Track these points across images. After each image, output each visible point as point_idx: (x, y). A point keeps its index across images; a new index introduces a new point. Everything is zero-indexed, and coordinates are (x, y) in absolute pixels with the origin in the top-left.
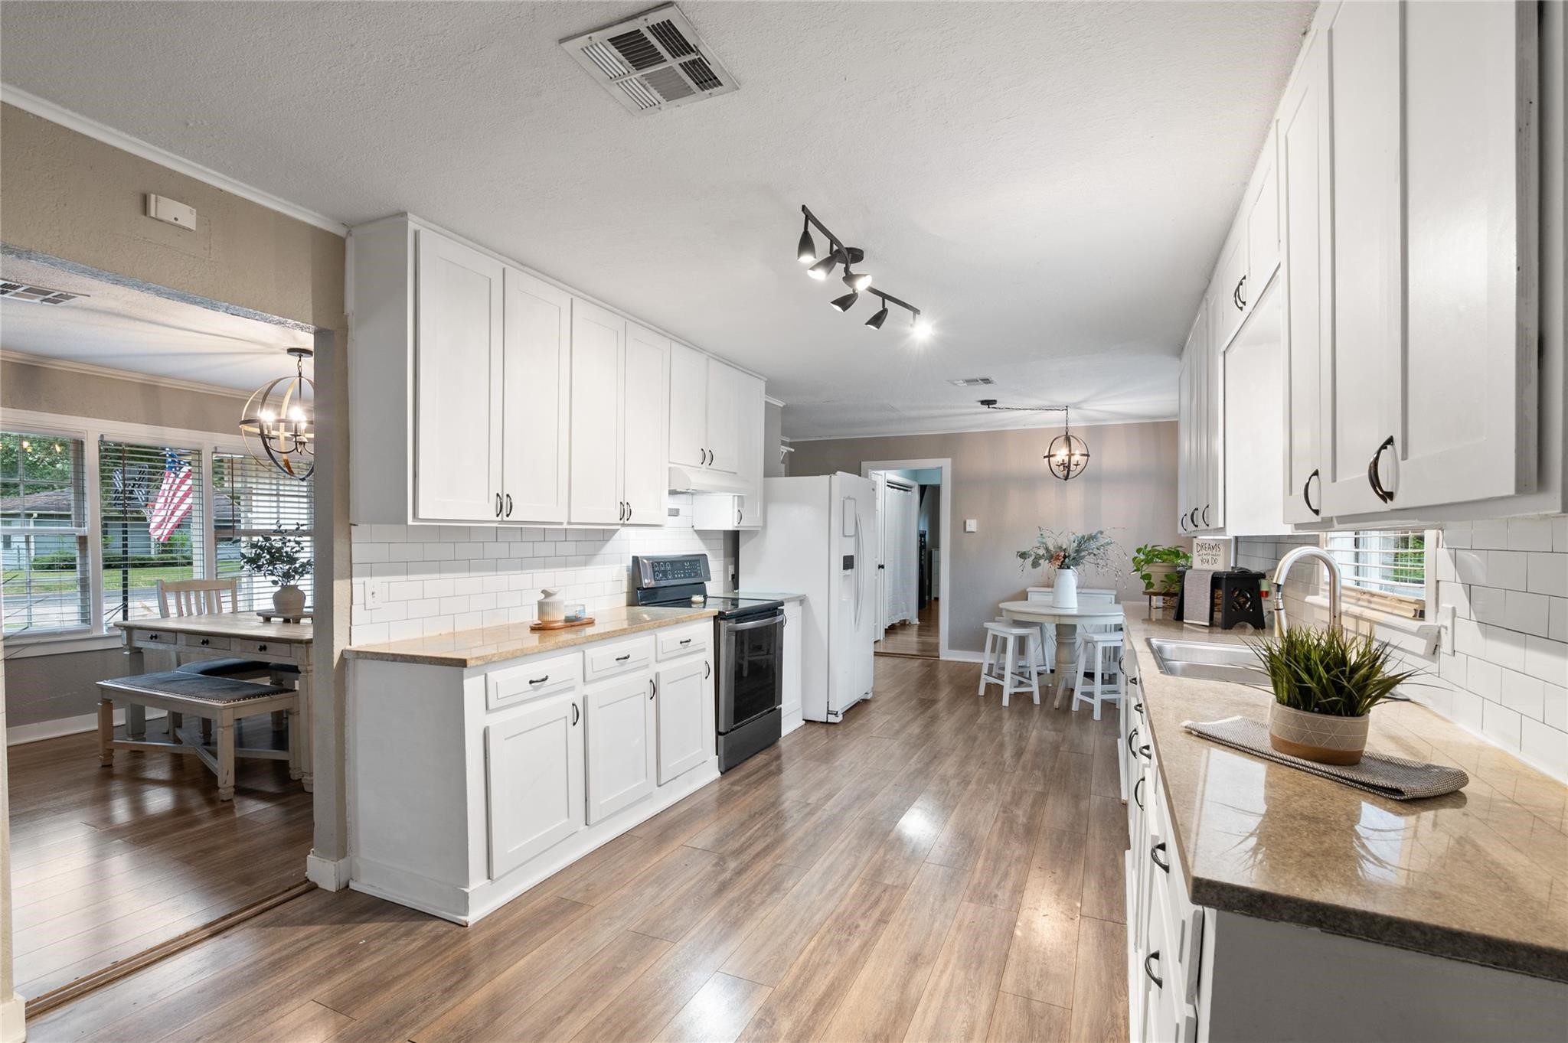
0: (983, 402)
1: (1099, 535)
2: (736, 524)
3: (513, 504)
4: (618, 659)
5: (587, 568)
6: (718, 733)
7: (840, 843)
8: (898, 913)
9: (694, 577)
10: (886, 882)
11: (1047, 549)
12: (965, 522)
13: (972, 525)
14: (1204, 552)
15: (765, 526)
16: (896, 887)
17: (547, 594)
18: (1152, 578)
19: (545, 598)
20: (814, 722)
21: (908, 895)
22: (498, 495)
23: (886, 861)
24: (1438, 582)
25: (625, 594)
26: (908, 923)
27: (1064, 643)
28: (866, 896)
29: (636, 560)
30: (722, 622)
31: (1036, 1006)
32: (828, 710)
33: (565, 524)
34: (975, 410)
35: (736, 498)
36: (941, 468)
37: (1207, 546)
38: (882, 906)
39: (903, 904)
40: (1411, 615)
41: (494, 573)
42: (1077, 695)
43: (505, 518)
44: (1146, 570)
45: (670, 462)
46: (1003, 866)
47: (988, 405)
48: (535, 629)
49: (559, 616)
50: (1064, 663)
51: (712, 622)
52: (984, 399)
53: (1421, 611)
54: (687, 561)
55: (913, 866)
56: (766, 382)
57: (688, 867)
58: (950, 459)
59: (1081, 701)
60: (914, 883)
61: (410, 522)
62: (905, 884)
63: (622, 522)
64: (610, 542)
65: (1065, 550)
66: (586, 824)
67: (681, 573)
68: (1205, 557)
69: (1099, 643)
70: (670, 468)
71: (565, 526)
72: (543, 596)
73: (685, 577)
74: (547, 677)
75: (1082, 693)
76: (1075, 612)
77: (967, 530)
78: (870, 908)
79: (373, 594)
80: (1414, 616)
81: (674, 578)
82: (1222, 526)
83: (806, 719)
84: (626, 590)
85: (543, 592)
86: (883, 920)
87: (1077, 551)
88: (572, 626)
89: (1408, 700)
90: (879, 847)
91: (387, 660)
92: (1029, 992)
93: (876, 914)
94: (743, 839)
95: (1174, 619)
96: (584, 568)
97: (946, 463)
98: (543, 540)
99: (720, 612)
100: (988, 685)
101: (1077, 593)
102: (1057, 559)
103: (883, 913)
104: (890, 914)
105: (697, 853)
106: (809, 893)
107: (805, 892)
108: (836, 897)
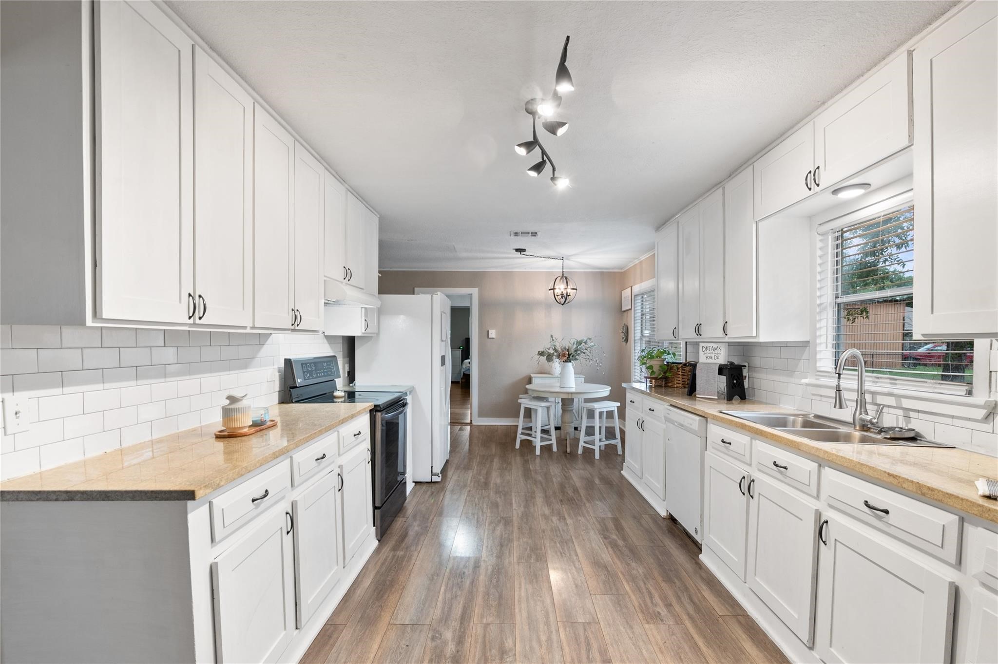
0: (517, 250)
1: (588, 340)
2: (363, 331)
3: (207, 306)
4: (317, 460)
5: (248, 370)
6: (375, 508)
7: (520, 591)
8: (611, 649)
9: (330, 375)
11: (556, 350)
12: (488, 331)
13: (493, 334)
14: (708, 352)
15: (378, 334)
17: (233, 399)
18: (654, 368)
19: (231, 403)
20: (421, 482)
22: (190, 295)
24: (991, 372)
25: (277, 393)
26: (625, 657)
27: (568, 411)
28: (576, 640)
29: (288, 362)
30: (379, 414)
32: (432, 473)
33: (248, 328)
34: (510, 256)
35: (363, 309)
36: (472, 294)
37: (710, 348)
38: (595, 646)
39: (607, 640)
40: (964, 394)
41: (163, 380)
42: (581, 444)
43: (198, 321)
44: (650, 363)
45: (325, 276)
47: (520, 252)
48: (219, 437)
49: (245, 421)
50: (568, 423)
51: (369, 414)
52: (518, 248)
53: (969, 390)
54: (324, 362)
56: (379, 218)
57: (410, 648)
58: (477, 289)
59: (584, 447)
61: (89, 321)
63: (293, 327)
64: (265, 346)
65: (568, 350)
66: (297, 628)
67: (321, 373)
68: (709, 355)
69: (597, 410)
70: (325, 280)
71: (248, 331)
72: (228, 402)
73: (325, 376)
74: (267, 491)
75: (585, 442)
76: (573, 390)
77: (490, 337)
78: (587, 650)
79: (16, 413)
80: (966, 394)
81: (318, 377)
82: (755, 335)
83: (415, 481)
84: (278, 390)
85: (229, 398)
87: (576, 351)
88: (261, 430)
89: (955, 448)
91: (57, 500)
93: (596, 655)
94: (440, 605)
95: (687, 395)
96: (245, 371)
97: (475, 291)
98: (209, 345)
99: (375, 406)
100: (522, 441)
101: (575, 377)
102: (564, 355)
103: (600, 653)
105: (409, 629)
106: (531, 648)
107: (527, 648)
108: (555, 645)
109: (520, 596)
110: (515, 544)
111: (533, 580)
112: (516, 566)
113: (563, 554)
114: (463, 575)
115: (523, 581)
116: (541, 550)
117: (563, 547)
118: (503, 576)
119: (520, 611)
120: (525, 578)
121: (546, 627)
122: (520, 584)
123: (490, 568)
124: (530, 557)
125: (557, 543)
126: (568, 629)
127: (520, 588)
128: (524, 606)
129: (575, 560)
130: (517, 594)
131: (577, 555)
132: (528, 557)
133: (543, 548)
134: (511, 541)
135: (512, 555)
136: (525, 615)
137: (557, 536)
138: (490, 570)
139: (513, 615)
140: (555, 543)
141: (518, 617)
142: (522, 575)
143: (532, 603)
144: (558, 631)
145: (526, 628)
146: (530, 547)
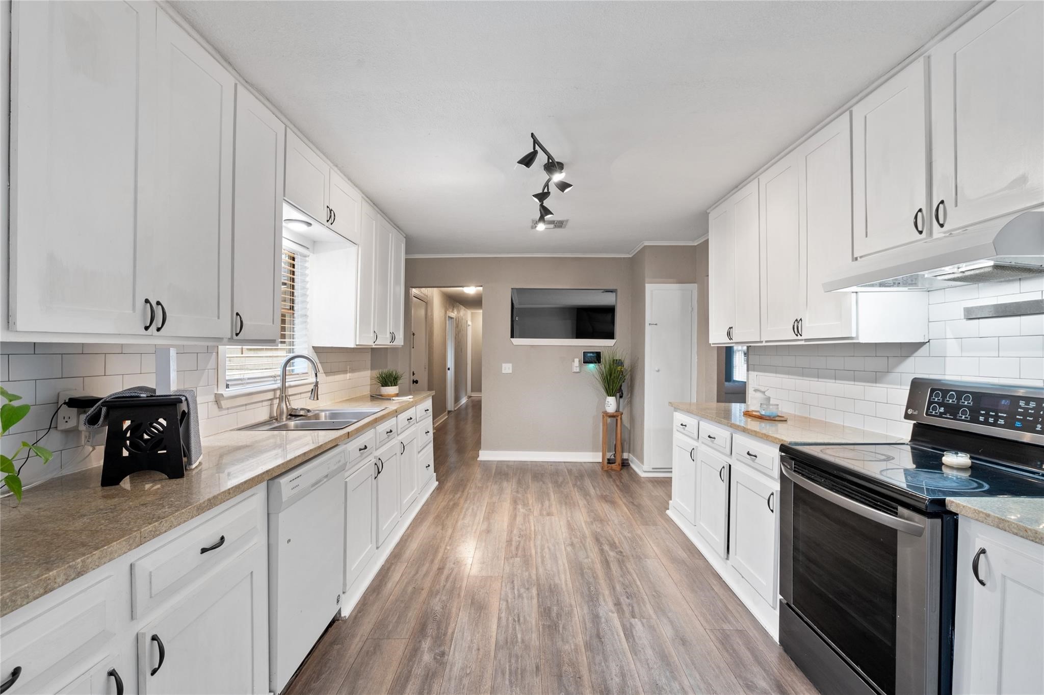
7: (566, 579)
8: (504, 546)
10: (519, 559)
16: (511, 558)
21: (502, 555)
23: (527, 570)
26: (497, 543)
28: (524, 550)
31: (440, 527)
38: (513, 548)
39: (503, 550)
46: (448, 585)
55: (508, 571)
60: (503, 562)
62: (507, 560)
78: (519, 545)
86: (509, 542)
90: (538, 580)
92: (442, 530)
93: (514, 543)
103: (511, 545)
104: (507, 545)
106: (555, 546)
107: (557, 546)
108: (539, 547)
109: (565, 575)
110: (581, 639)
111: (554, 587)
112: (573, 603)
113: (516, 619)
114: (628, 596)
115: (564, 586)
116: (544, 625)
117: (514, 632)
118: (585, 593)
119: (564, 565)
120: (562, 589)
121: (544, 555)
122: (566, 584)
123: (603, 603)
124: (559, 615)
125: (520, 640)
126: (529, 554)
127: (566, 581)
128: (561, 568)
129: (504, 611)
130: (568, 576)
131: (499, 619)
132: (561, 616)
133: (541, 630)
134: (588, 646)
135: (581, 618)
136: (560, 562)
137: (517, 656)
138: (601, 599)
139: (569, 562)
140: (523, 641)
141: (565, 561)
142: (566, 593)
143: (554, 569)
144: (536, 553)
145: (558, 555)
146: (559, 631)
